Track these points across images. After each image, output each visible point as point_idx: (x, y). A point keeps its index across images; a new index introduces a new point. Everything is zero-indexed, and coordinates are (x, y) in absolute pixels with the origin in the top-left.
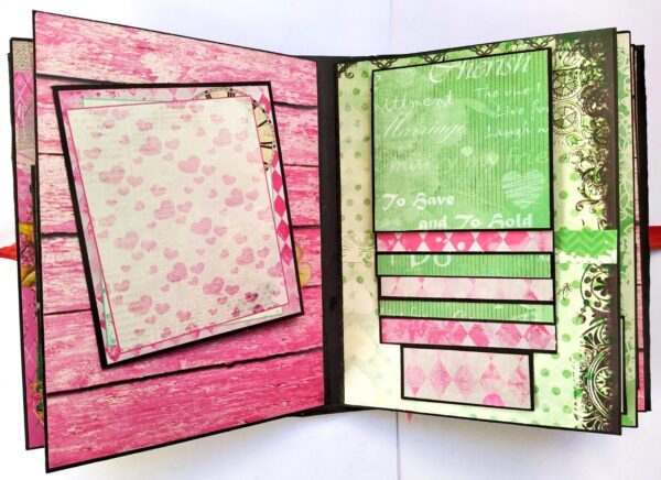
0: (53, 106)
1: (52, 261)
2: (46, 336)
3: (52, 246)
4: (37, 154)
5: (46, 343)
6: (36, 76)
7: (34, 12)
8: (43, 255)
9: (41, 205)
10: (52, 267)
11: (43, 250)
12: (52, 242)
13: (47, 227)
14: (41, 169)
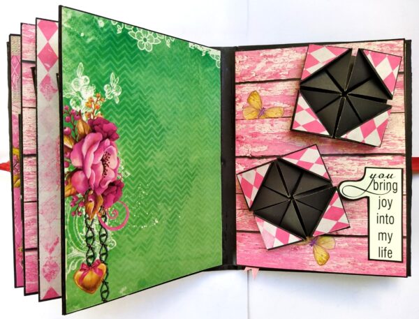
0: (32, 79)
1: (30, 171)
2: (25, 215)
3: (30, 162)
4: (22, 107)
5: (25, 219)
6: (22, 61)
7: (22, 24)
8: (24, 167)
9: (24, 137)
10: (29, 174)
11: (24, 164)
12: (30, 159)
13: (27, 150)
14: (24, 116)
